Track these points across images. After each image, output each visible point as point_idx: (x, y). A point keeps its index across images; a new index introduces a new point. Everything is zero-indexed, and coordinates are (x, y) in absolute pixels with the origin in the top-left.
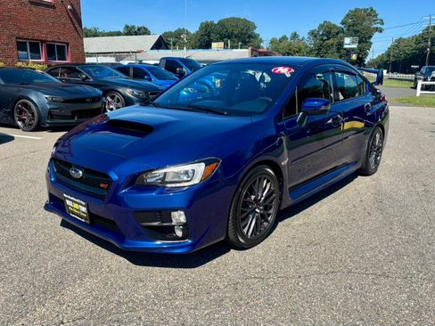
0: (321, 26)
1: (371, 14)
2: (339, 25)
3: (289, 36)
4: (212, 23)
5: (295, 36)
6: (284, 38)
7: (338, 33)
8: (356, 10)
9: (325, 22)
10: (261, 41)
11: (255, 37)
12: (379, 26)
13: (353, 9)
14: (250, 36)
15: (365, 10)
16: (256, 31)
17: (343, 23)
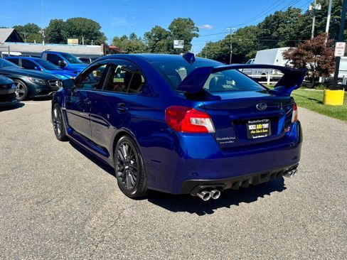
0: (154, 30)
1: (189, 23)
2: (167, 30)
3: (128, 36)
4: (61, 21)
5: (133, 36)
6: (125, 37)
7: (167, 36)
8: (179, 19)
9: (156, 26)
10: (105, 39)
11: (100, 35)
12: (195, 32)
13: (177, 18)
14: (96, 34)
15: (185, 20)
16: (101, 31)
17: (170, 28)
